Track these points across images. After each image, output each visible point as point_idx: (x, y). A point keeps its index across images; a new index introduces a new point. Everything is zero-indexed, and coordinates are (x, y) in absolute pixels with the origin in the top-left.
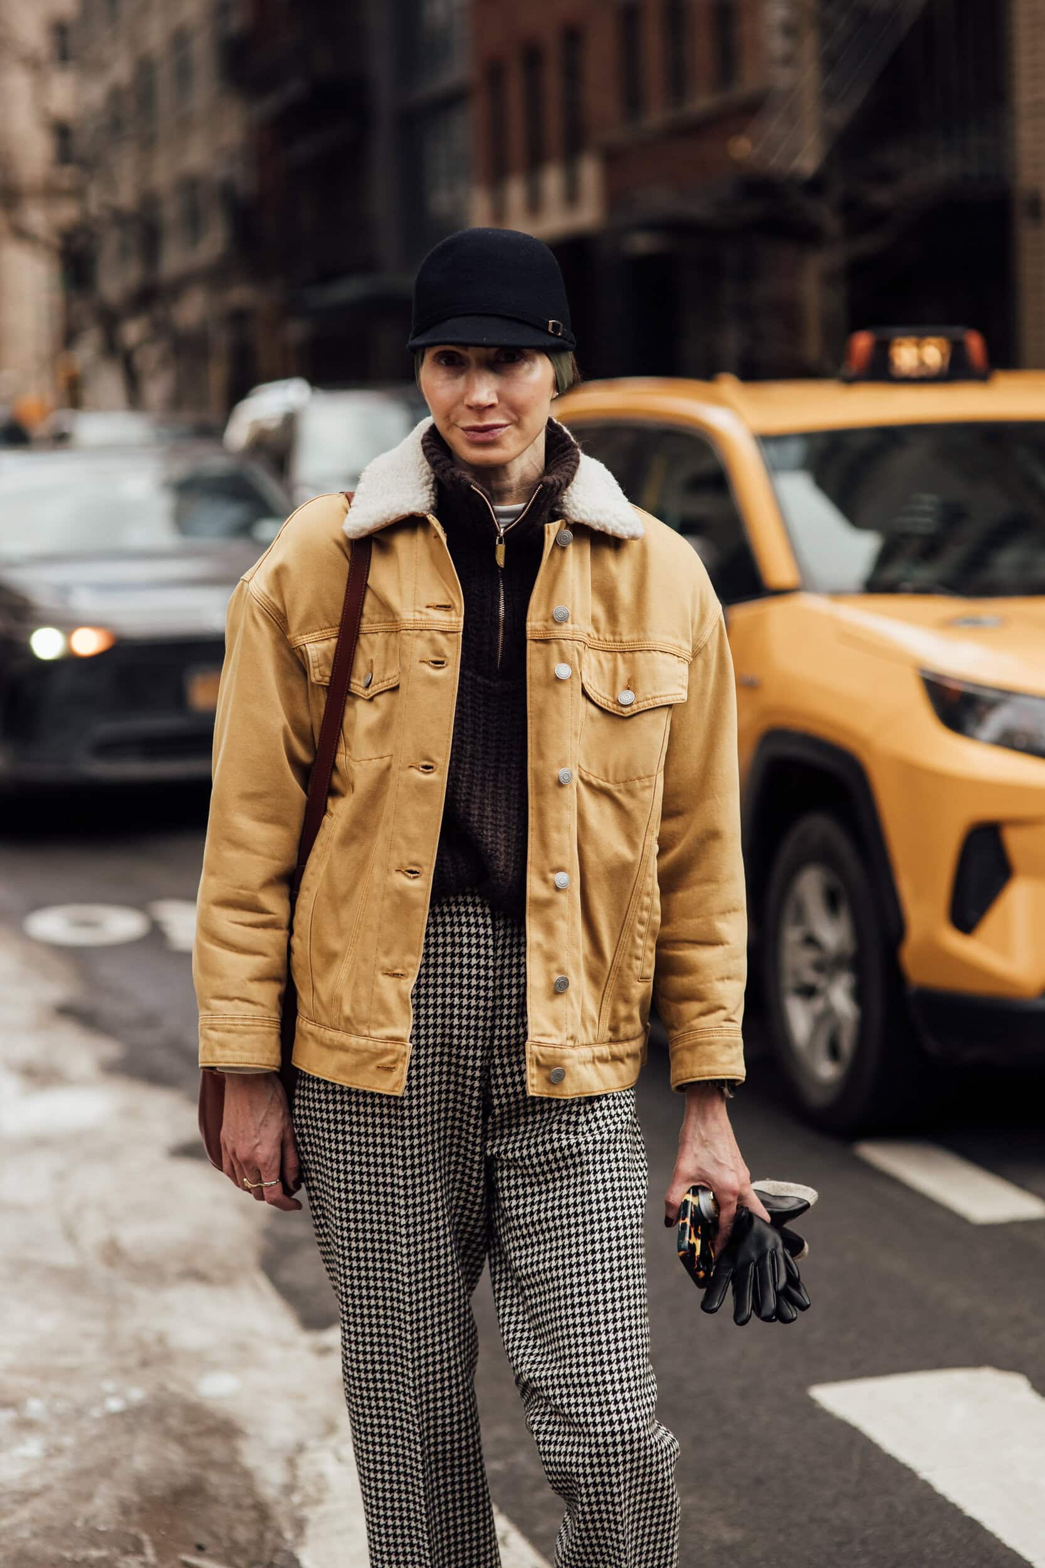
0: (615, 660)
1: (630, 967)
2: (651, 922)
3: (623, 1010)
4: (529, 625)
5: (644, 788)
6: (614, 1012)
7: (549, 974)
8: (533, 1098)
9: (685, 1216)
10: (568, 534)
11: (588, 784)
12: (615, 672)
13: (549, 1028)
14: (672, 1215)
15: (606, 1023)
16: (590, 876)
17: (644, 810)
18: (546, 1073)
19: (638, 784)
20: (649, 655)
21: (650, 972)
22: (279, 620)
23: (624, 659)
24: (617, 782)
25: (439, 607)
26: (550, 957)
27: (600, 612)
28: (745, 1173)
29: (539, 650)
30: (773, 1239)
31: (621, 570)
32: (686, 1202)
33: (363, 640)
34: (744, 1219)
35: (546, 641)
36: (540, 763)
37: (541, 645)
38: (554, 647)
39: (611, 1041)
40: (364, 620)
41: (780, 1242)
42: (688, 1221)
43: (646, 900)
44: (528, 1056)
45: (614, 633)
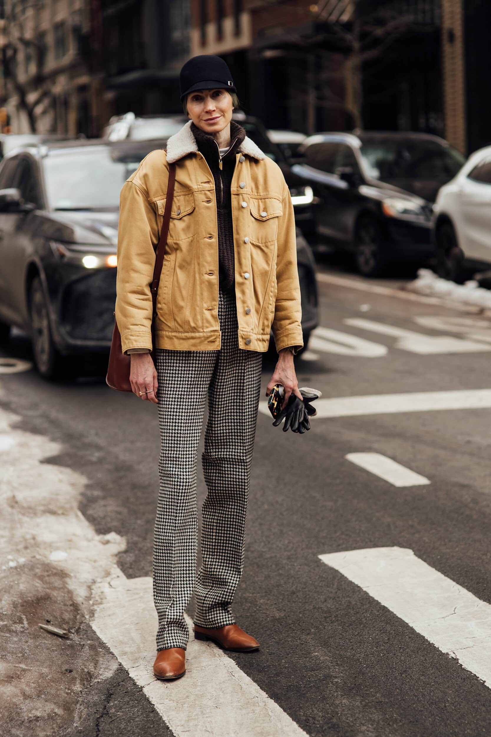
0: (259, 202)
1: (268, 308)
2: (274, 292)
3: (266, 323)
4: (232, 189)
5: (271, 245)
6: (263, 323)
7: (244, 308)
8: (240, 349)
9: (273, 393)
10: (243, 158)
11: (253, 244)
12: (259, 206)
13: (245, 326)
14: (268, 393)
15: (261, 327)
16: (255, 275)
17: (271, 253)
18: (245, 341)
19: (269, 243)
20: (270, 199)
21: (274, 310)
22: (146, 194)
23: (262, 202)
24: (262, 243)
25: (206, 182)
26: (244, 302)
27: (253, 185)
28: (296, 382)
29: (235, 198)
30: (302, 406)
31: (259, 171)
32: (274, 389)
33: (175, 199)
34: (293, 397)
35: (238, 195)
36: (238, 236)
37: (236, 196)
38: (241, 196)
39: (262, 334)
40: (175, 192)
41: (304, 406)
42: (273, 395)
43: (273, 284)
44: (239, 335)
45: (257, 193)
